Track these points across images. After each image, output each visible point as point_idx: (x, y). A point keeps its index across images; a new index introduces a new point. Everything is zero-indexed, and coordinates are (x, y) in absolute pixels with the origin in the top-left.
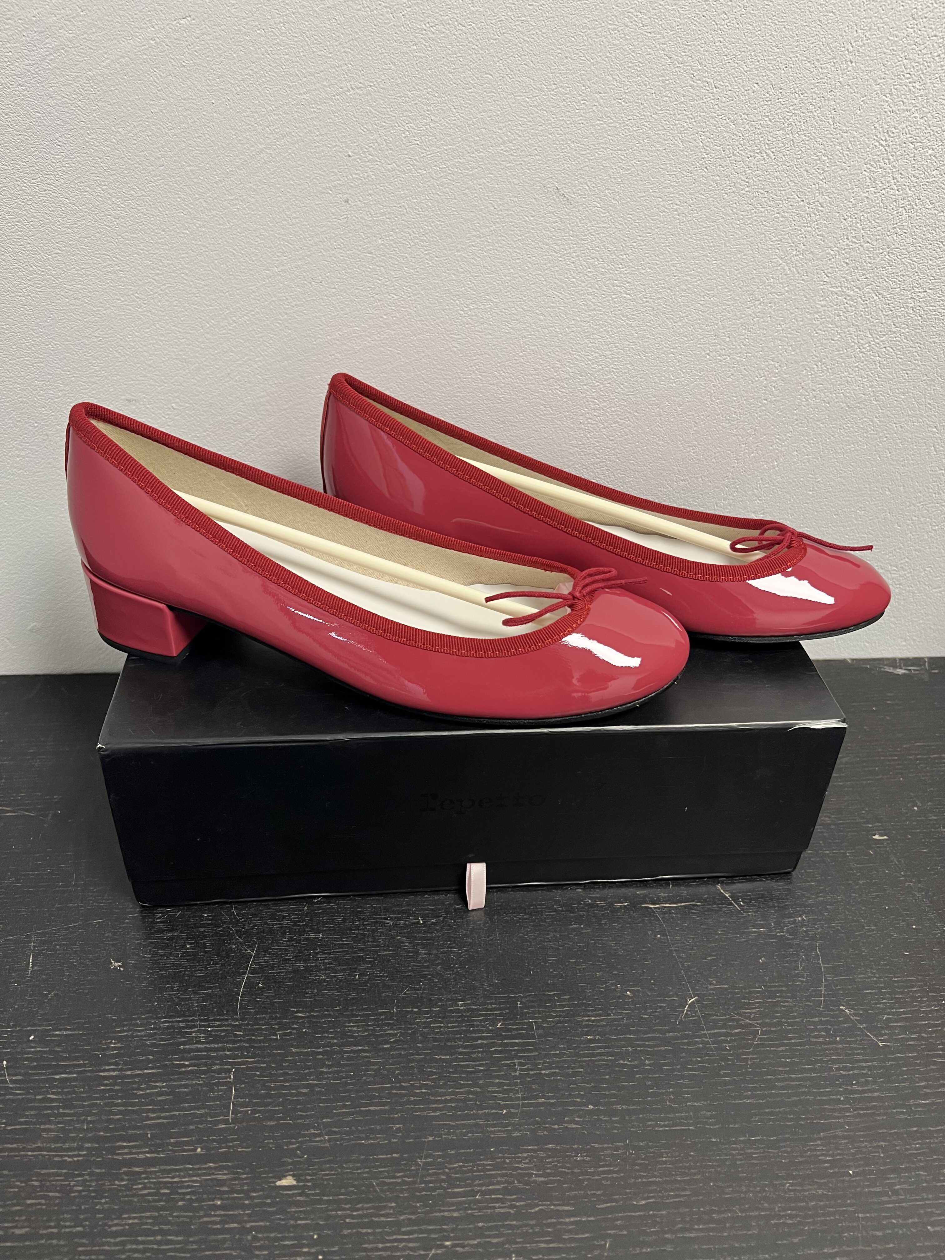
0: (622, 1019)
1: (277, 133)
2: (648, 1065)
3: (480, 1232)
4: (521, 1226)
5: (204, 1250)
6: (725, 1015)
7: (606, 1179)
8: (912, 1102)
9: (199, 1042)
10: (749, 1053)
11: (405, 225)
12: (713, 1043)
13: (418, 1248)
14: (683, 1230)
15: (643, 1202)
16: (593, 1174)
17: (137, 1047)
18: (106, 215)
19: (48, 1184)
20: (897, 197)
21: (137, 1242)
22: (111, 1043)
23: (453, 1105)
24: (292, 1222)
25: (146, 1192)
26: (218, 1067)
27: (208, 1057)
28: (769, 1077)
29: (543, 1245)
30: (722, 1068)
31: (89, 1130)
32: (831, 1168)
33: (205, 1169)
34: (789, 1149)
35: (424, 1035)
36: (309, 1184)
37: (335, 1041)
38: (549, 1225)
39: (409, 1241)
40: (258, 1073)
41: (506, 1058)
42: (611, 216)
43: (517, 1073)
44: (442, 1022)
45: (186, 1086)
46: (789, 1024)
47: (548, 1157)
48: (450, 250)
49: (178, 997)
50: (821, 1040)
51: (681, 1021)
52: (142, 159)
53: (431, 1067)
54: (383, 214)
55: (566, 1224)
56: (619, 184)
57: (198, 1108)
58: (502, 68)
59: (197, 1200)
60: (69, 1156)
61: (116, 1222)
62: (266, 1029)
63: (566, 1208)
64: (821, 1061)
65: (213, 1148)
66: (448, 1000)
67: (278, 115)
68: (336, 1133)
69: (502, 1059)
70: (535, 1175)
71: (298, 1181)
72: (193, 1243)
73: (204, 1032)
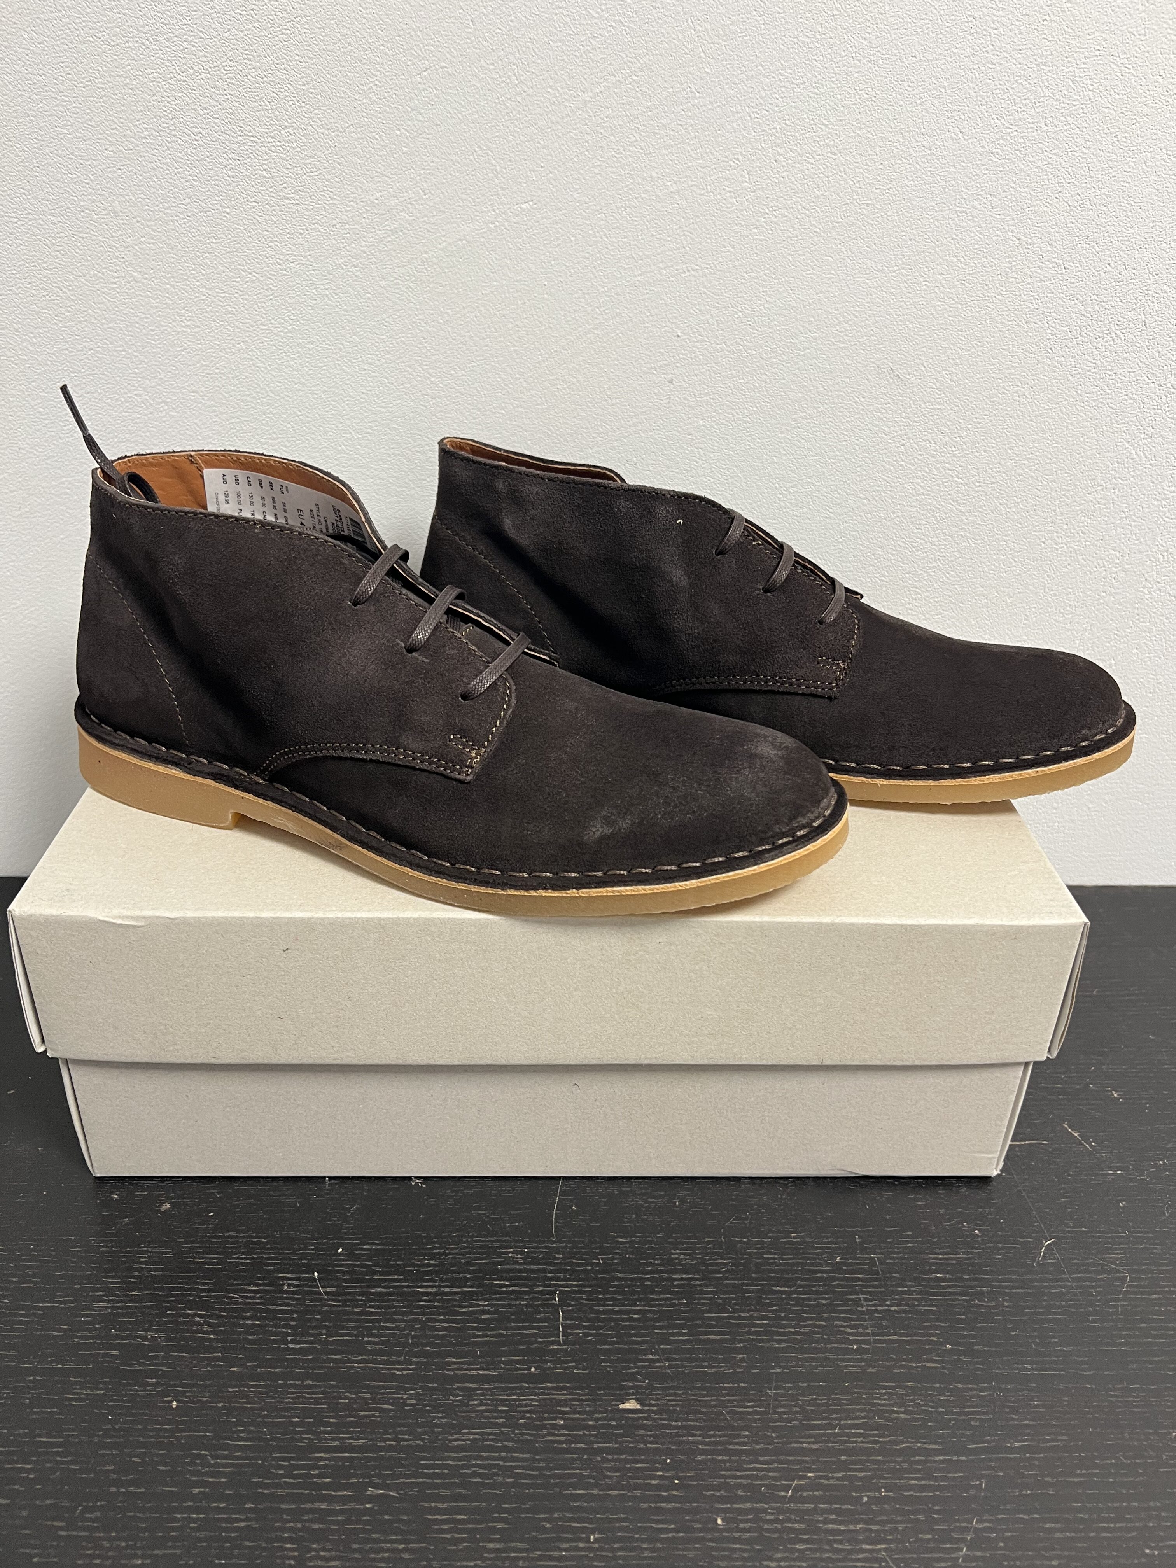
0: (973, 1258)
1: (606, 314)
2: (1007, 1307)
3: (844, 1466)
6: (1087, 1259)
9: (517, 1263)
10: (1118, 1300)
11: (728, 406)
12: (1078, 1287)
15: (1016, 1445)
17: (452, 1265)
19: (380, 1396)
22: (424, 1259)
23: (798, 1337)
24: (642, 1446)
25: (484, 1408)
26: (541, 1288)
27: (527, 1278)
28: (1143, 1325)
30: (1091, 1314)
31: (414, 1345)
35: (756, 1265)
36: (655, 1408)
37: (662, 1268)
40: (584, 1297)
41: (850, 1293)
42: (946, 397)
43: (864, 1309)
44: (775, 1254)
45: (510, 1306)
46: (1160, 1272)
47: (908, 1395)
48: (774, 432)
49: (488, 1217)
51: (1038, 1263)
52: (467, 339)
53: (769, 1299)
55: (936, 1462)
58: (843, 249)
59: (537, 1419)
60: (398, 1369)
61: (455, 1437)
62: (585, 1253)
66: (779, 1231)
67: (609, 296)
68: (676, 1360)
69: (846, 1293)
70: (896, 1412)
71: (642, 1405)
72: (539, 1461)
73: (522, 1253)
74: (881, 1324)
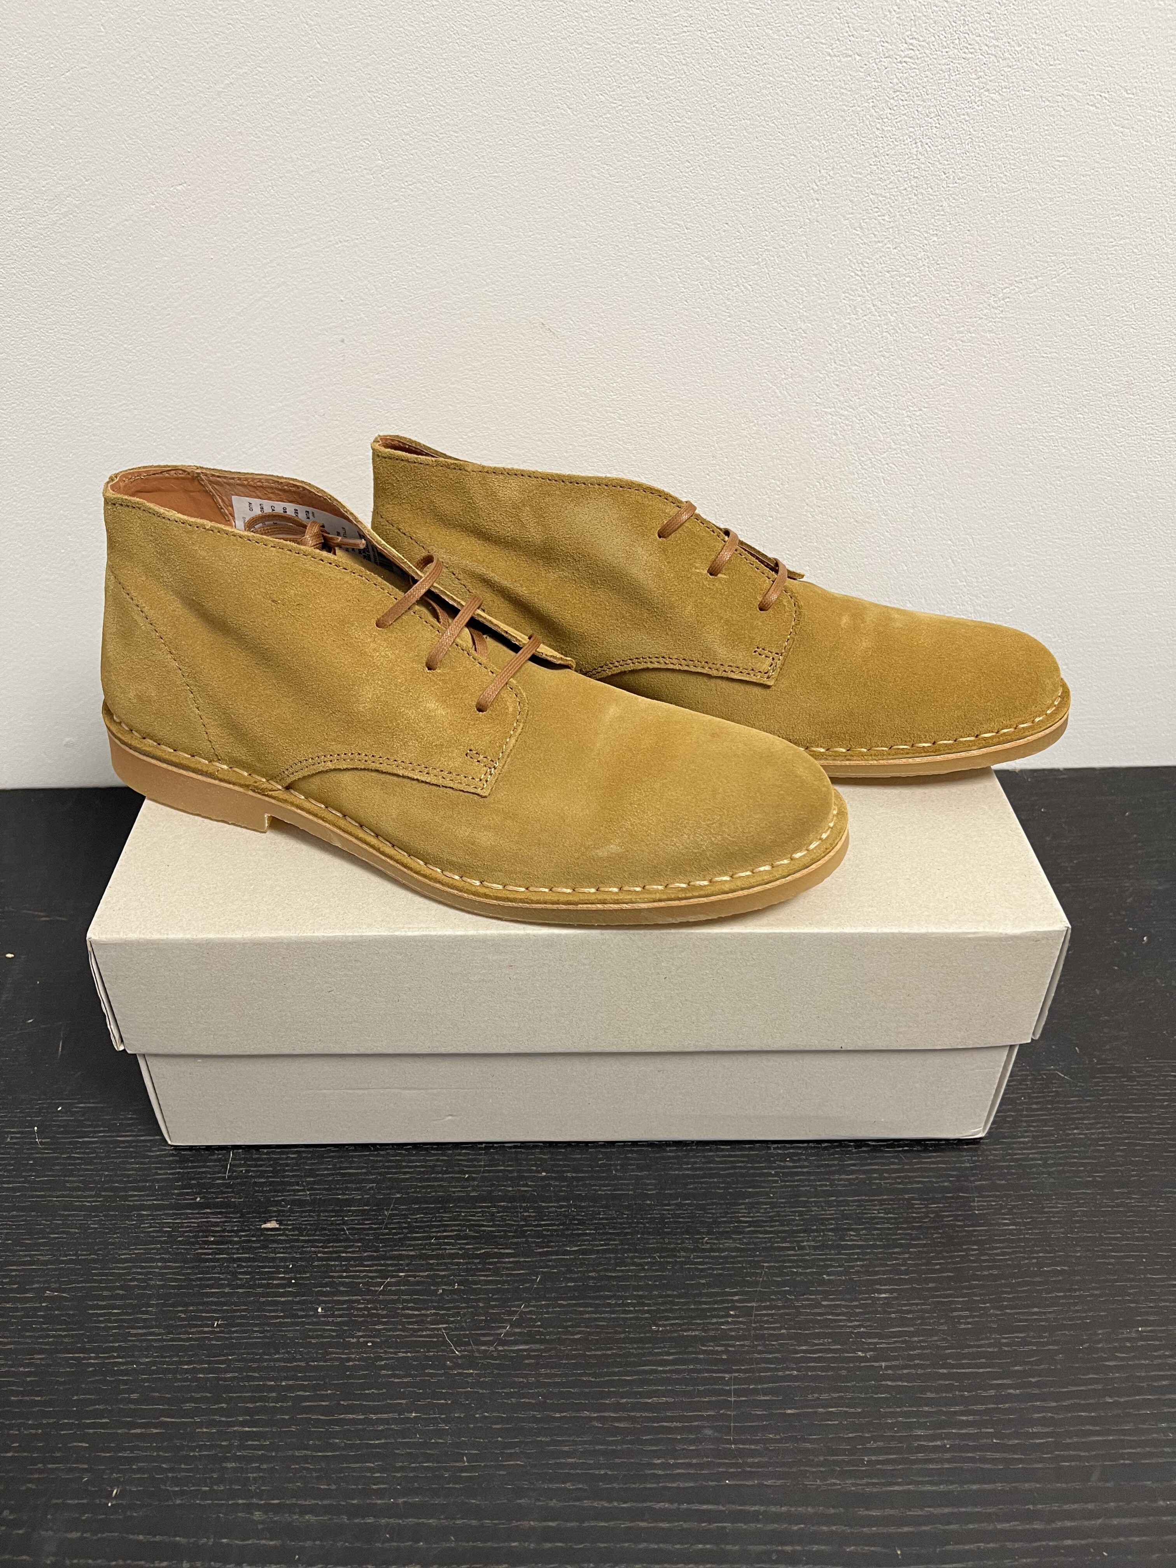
4: (466, 1263)
5: (196, 1274)
7: (548, 1230)
8: (837, 1177)
13: (377, 1277)
14: (606, 1270)
18: (118, 360)
21: (143, 1268)
29: (483, 1278)
32: (749, 1227)
33: (204, 1213)
39: (371, 1271)
54: (379, 351)
56: (602, 317)
57: (200, 1167)
63: (507, 1251)
65: (210, 1198)
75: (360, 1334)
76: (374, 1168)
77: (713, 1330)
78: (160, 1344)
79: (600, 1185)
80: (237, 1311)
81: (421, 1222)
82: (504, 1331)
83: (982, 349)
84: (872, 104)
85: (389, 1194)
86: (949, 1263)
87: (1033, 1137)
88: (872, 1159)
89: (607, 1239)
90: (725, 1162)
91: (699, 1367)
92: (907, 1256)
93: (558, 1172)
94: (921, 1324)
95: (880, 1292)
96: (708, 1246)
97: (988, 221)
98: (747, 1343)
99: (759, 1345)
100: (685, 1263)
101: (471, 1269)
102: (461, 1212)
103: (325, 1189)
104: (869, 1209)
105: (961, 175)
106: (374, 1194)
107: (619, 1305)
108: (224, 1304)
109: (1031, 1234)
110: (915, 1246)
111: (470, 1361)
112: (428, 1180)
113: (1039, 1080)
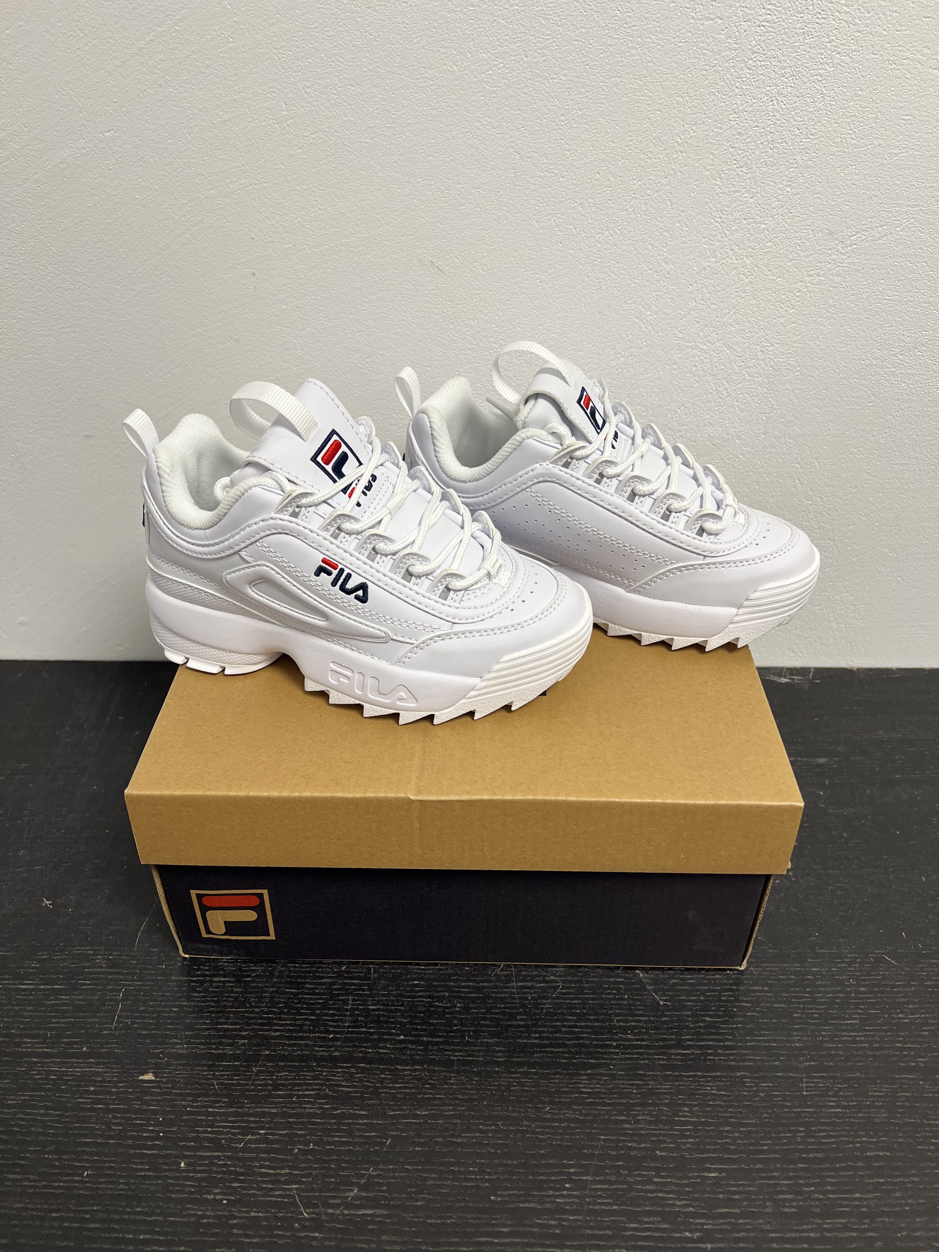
0: (447, 969)
2: (458, 1007)
3: (289, 1125)
4: (323, 1123)
7: (401, 1093)
8: (674, 1051)
9: (101, 967)
10: (546, 1004)
12: (518, 993)
14: (453, 1136)
15: (426, 1113)
16: (390, 1088)
17: (51, 968)
20: (736, 265)
21: (26, 1114)
22: (33, 963)
23: (291, 1028)
24: (145, 1108)
25: (38, 1077)
26: (112, 987)
27: (106, 979)
28: (557, 1024)
29: (337, 1139)
30: (521, 1014)
32: (588, 1098)
33: (86, 1063)
34: (557, 1081)
35: (281, 972)
36: (164, 1080)
37: (208, 973)
38: (344, 1124)
39: (234, 1127)
40: (142, 994)
41: (343, 995)
42: (481, 283)
43: (349, 1007)
45: (83, 1000)
46: (587, 982)
47: (358, 1073)
50: (611, 996)
51: (496, 974)
53: (280, 997)
54: (286, 284)
55: (359, 1124)
56: (485, 257)
57: (90, 1017)
58: (375, 165)
59: (75, 1086)
61: (12, 1097)
63: (362, 1113)
64: (606, 1014)
65: (96, 1048)
68: (193, 1043)
69: (339, 995)
70: (344, 1086)
71: (156, 1077)
72: (67, 1117)
73: (106, 959)
74: (357, 1019)
75: (217, 1191)
76: (247, 1024)
77: (549, 1202)
78: (32, 1191)
79: (453, 1051)
80: (106, 1162)
81: (286, 1079)
82: (352, 1194)
83: (829, 291)
84: (732, 64)
85: (259, 1051)
86: (777, 1145)
87: (861, 1019)
88: (707, 1035)
89: (456, 1105)
90: (572, 1032)
91: (532, 1241)
92: (736, 1135)
93: (415, 1035)
94: (748, 1206)
95: (709, 1170)
96: (549, 1116)
97: (838, 173)
98: (579, 1217)
99: (591, 1221)
100: (527, 1132)
101: (327, 1129)
102: (322, 1071)
103: (201, 1043)
104: (703, 1086)
105: (813, 131)
106: (245, 1050)
107: (461, 1173)
108: (96, 1154)
109: (855, 1118)
110: (746, 1125)
111: (316, 1224)
112: (296, 1038)
113: (867, 963)
